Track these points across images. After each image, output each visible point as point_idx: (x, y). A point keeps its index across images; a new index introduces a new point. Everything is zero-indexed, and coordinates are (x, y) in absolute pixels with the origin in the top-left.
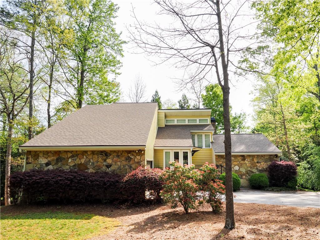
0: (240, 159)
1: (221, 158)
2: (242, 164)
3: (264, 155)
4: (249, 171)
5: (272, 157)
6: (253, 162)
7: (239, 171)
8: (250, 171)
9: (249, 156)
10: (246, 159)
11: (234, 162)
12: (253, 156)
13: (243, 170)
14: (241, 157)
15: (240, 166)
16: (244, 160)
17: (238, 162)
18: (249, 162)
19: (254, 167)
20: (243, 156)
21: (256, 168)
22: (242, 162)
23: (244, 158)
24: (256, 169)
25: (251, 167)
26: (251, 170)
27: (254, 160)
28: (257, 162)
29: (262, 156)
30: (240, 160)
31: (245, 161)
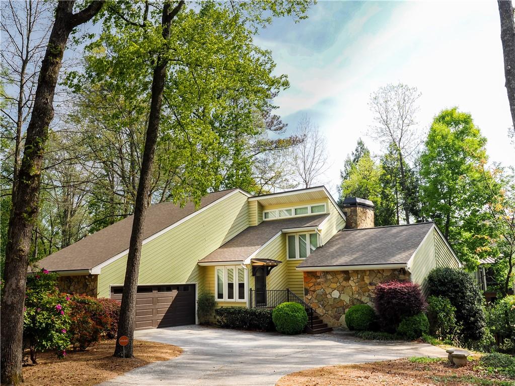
0: (341, 277)
1: (312, 276)
2: (345, 287)
3: (383, 270)
4: (355, 301)
5: (396, 273)
6: (363, 283)
7: (339, 300)
8: (358, 300)
9: (357, 272)
10: (352, 279)
11: (332, 284)
12: (363, 272)
13: (346, 299)
14: (342, 275)
15: (342, 290)
16: (347, 279)
17: (338, 284)
18: (355, 283)
19: (365, 293)
20: (346, 272)
21: (367, 294)
22: (344, 283)
23: (349, 275)
24: (367, 297)
25: (359, 293)
26: (359, 298)
27: (365, 279)
28: (371, 284)
29: (379, 271)
30: (341, 280)
31: (350, 281)
